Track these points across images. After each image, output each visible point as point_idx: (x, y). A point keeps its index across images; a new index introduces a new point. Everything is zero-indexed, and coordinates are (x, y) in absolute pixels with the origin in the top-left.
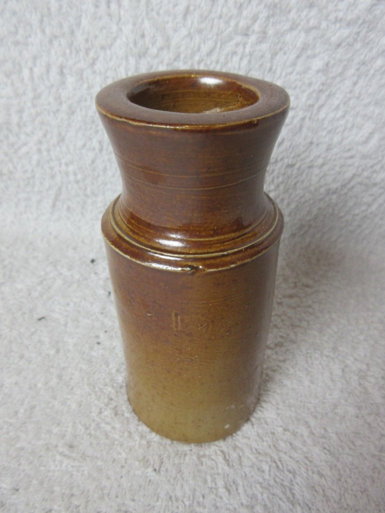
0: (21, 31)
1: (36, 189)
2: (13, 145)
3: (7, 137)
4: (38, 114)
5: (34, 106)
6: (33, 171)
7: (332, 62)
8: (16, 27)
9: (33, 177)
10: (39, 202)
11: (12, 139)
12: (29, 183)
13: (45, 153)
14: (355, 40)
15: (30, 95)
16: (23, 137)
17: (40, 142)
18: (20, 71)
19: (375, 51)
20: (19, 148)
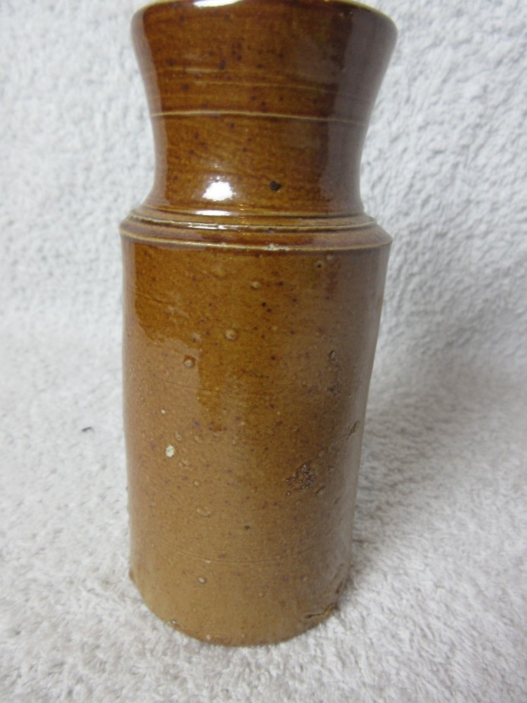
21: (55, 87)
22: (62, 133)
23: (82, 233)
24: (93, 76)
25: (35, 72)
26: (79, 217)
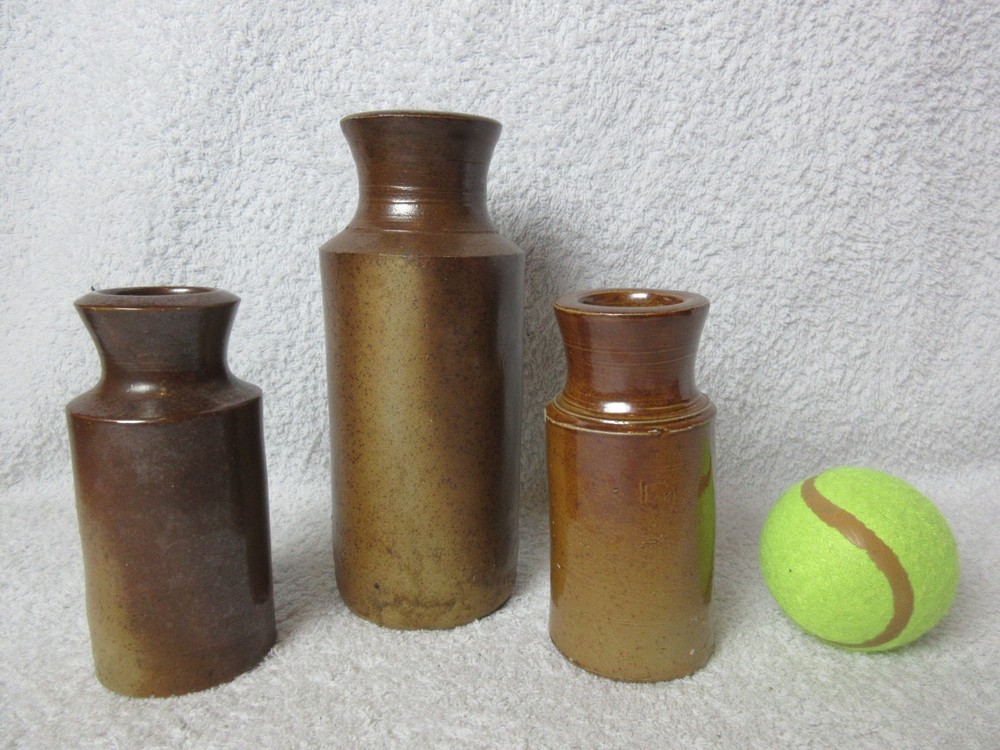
0: (304, 270)
1: (291, 438)
2: (274, 384)
3: (269, 375)
4: (310, 347)
5: (307, 339)
6: (291, 414)
7: (610, 281)
8: (299, 266)
9: (290, 423)
10: (291, 456)
11: (274, 378)
12: (283, 431)
13: (310, 391)
14: (626, 261)
15: (304, 329)
16: (287, 374)
17: (307, 379)
18: (297, 306)
19: (646, 269)
20: (280, 388)
21: (267, 283)
22: (269, 318)
23: (279, 400)
24: (301, 275)
25: (248, 273)
26: (276, 386)
